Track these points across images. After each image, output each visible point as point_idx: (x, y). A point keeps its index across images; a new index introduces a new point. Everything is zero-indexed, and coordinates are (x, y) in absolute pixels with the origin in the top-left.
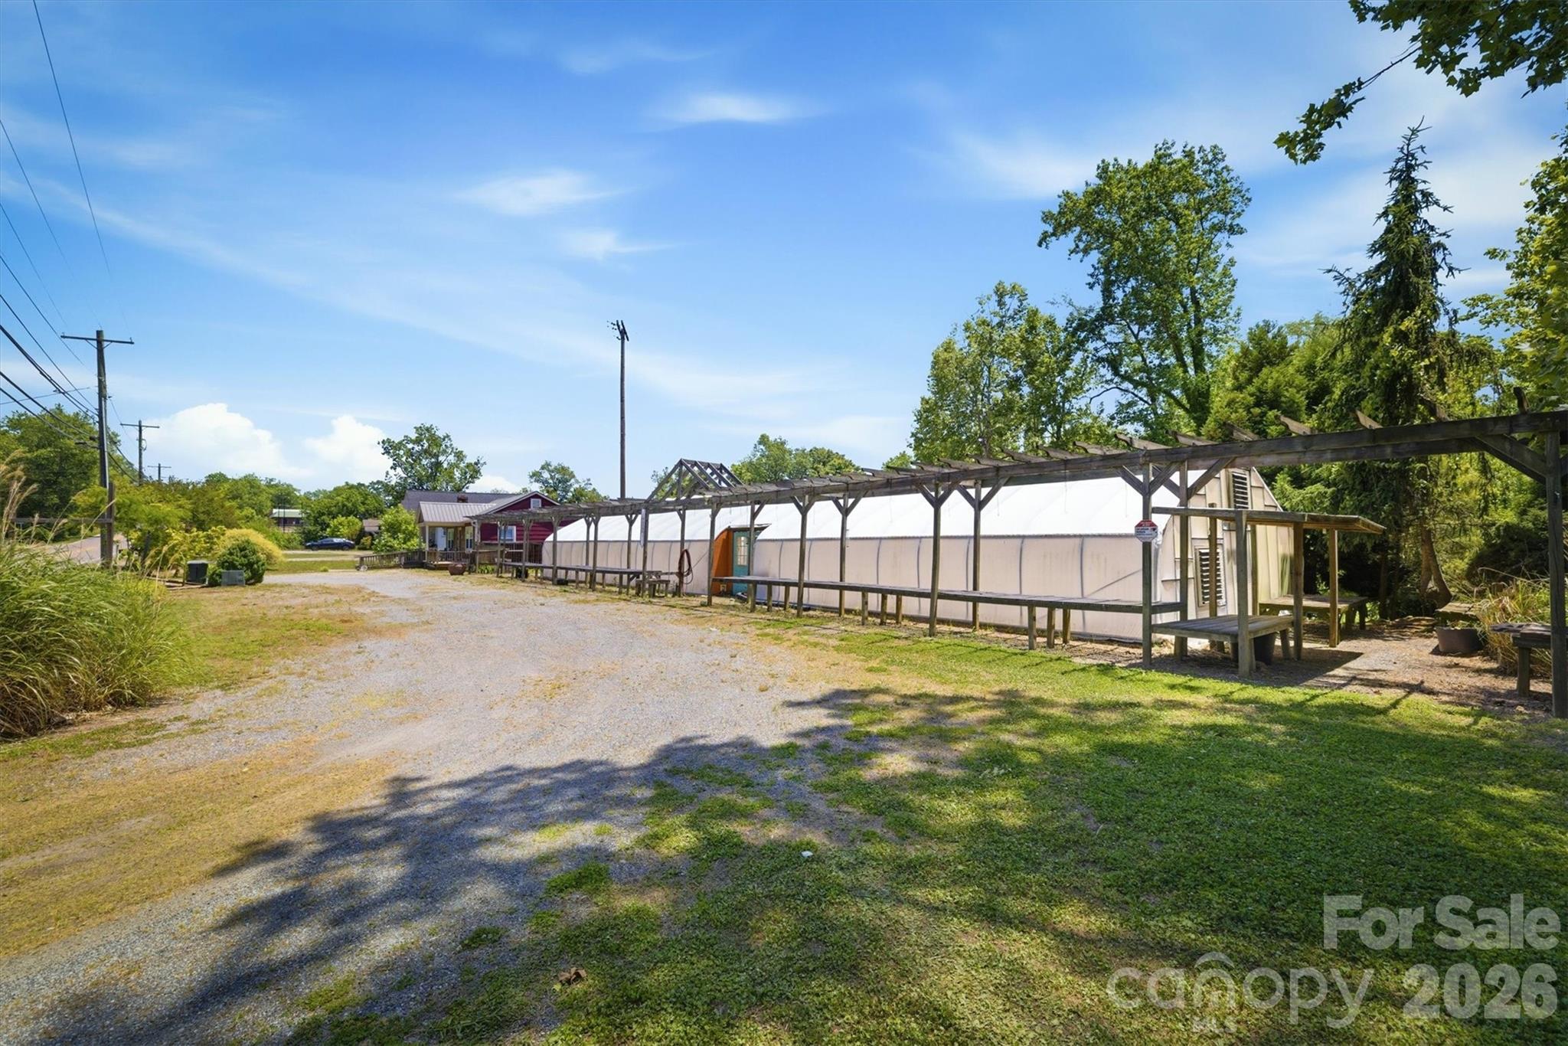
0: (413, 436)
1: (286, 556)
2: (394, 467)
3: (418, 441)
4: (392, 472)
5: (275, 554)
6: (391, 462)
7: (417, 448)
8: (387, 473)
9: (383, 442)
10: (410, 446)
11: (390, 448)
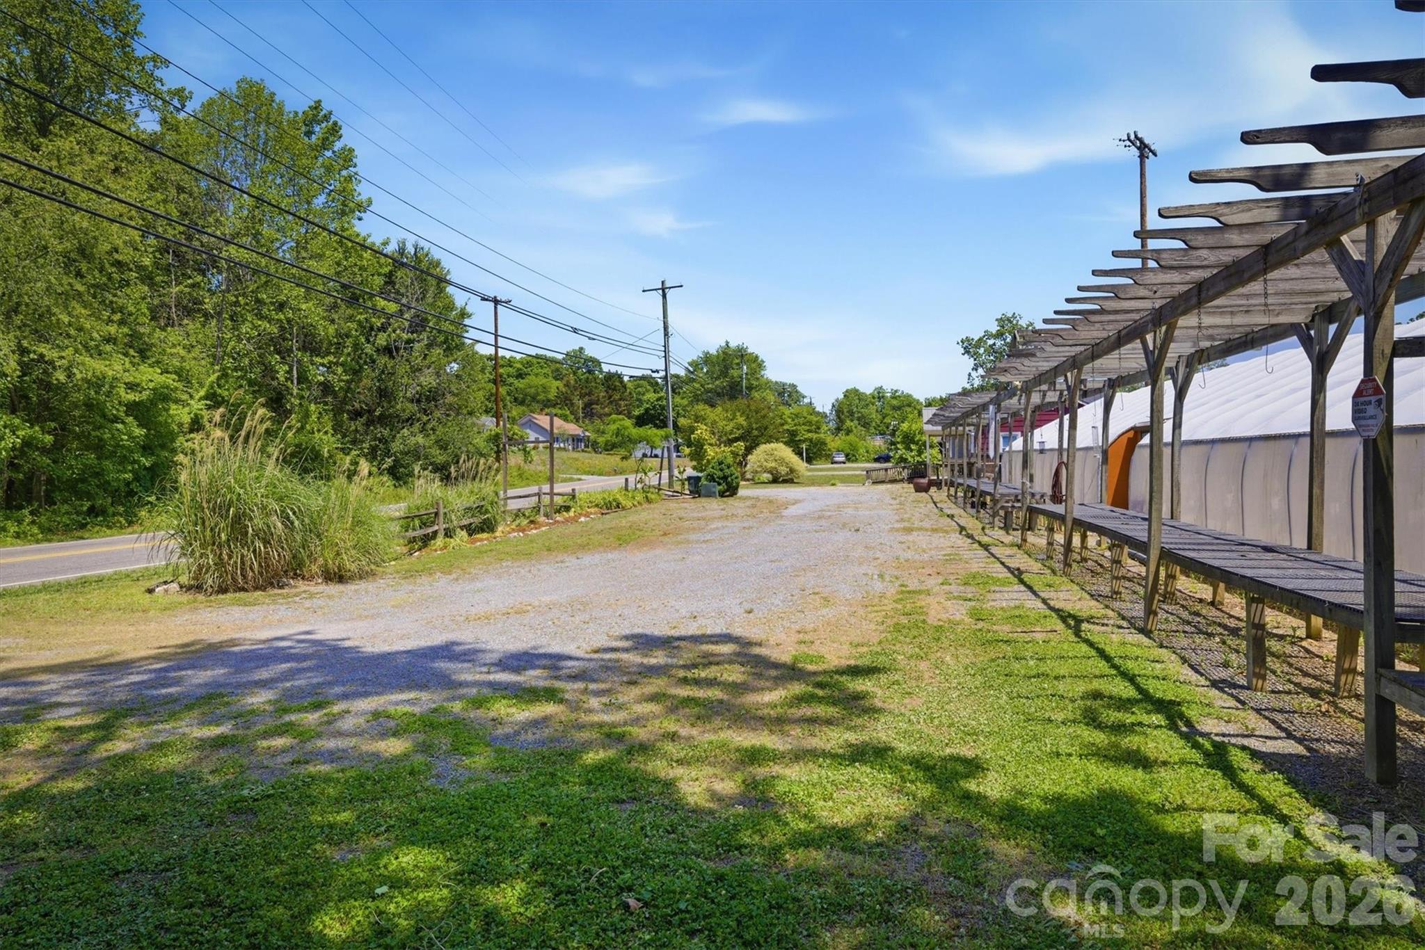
0: (994, 328)
1: (809, 470)
2: (975, 369)
3: (999, 335)
4: (974, 374)
5: (796, 467)
6: (971, 362)
7: (999, 343)
8: (970, 375)
9: (963, 342)
10: (990, 342)
11: (969, 347)
